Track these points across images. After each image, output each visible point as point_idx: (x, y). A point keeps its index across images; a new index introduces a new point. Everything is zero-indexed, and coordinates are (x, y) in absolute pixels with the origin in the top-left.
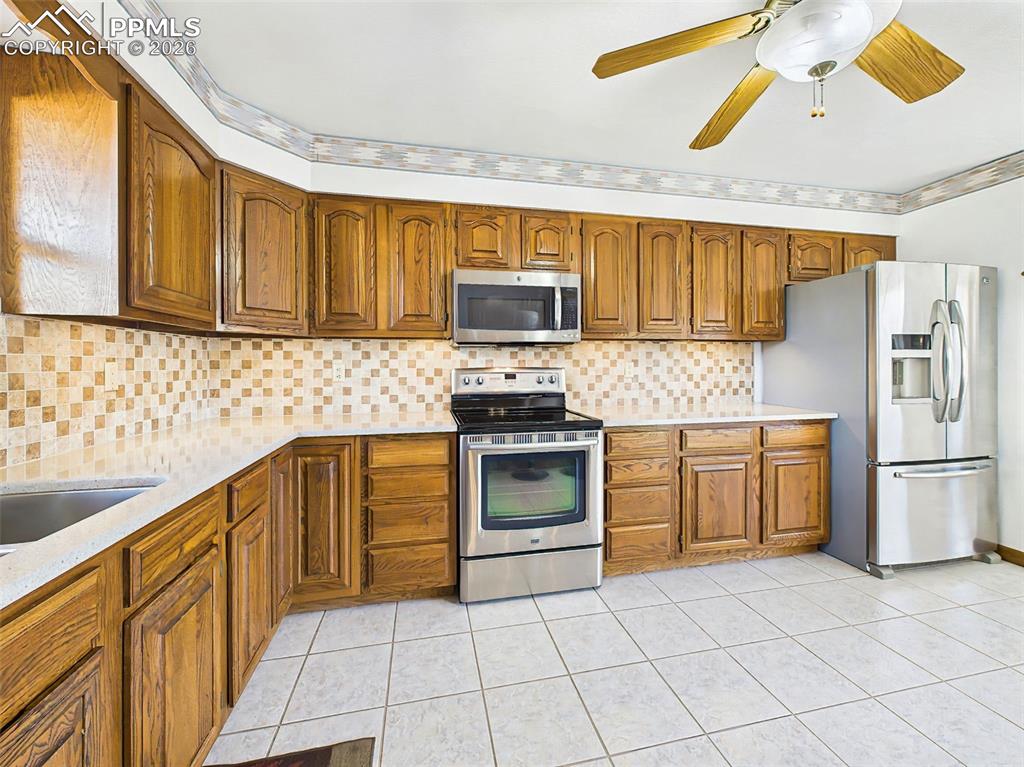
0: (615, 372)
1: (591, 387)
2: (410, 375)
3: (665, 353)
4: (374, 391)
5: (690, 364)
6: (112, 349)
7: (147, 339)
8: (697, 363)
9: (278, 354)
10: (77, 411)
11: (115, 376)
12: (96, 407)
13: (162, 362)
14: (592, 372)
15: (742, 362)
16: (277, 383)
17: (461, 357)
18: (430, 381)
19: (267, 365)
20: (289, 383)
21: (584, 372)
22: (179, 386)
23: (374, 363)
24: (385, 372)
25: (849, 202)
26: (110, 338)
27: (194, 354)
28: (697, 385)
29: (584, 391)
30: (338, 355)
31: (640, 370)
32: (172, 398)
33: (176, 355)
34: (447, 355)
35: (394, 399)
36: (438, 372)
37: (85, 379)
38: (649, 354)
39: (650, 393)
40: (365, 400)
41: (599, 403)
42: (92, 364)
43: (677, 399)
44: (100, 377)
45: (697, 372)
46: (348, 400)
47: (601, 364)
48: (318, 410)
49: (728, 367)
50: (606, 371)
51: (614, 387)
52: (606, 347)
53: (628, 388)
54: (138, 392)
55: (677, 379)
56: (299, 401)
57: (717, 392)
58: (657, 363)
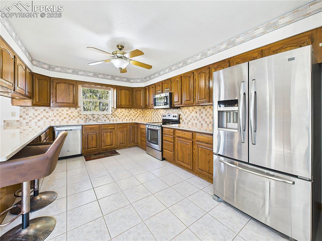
1: (186, 119)
3: (205, 109)
6: (126, 111)
7: (131, 110)
9: (148, 111)
10: (121, 117)
11: (126, 114)
12: (123, 117)
13: (134, 113)
14: (186, 115)
16: (148, 115)
19: (147, 113)
22: (137, 115)
26: (125, 110)
27: (140, 111)
32: (135, 117)
33: (136, 111)
37: (122, 114)
38: (200, 110)
39: (200, 122)
42: (123, 113)
43: (208, 125)
44: (124, 114)
47: (188, 113)
50: (189, 115)
51: (191, 119)
52: (189, 108)
53: (194, 120)
54: (130, 116)
58: (202, 113)
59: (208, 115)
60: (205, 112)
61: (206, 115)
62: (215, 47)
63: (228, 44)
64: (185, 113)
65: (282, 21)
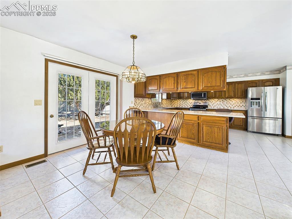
0: (217, 103)
1: (212, 105)
2: (189, 103)
4: (185, 104)
5: (231, 102)
9: (176, 101)
15: (243, 102)
17: (194, 101)
18: (191, 104)
19: (175, 102)
20: (177, 103)
21: (211, 103)
23: (185, 101)
24: (186, 102)
25: (263, 74)
29: (211, 106)
30: (181, 101)
31: (221, 103)
34: (193, 101)
35: (187, 105)
36: (192, 103)
39: (223, 106)
40: (184, 105)
41: (214, 107)
43: (228, 107)
45: (232, 104)
46: (182, 105)
48: (180, 106)
49: (239, 103)
50: (215, 103)
52: (215, 99)
53: (219, 105)
55: (228, 104)
56: (178, 105)
57: (237, 106)
58: (224, 102)
59: (228, 103)
61: (227, 103)
62: (238, 75)
63: (245, 75)
64: (211, 102)
65: (267, 73)
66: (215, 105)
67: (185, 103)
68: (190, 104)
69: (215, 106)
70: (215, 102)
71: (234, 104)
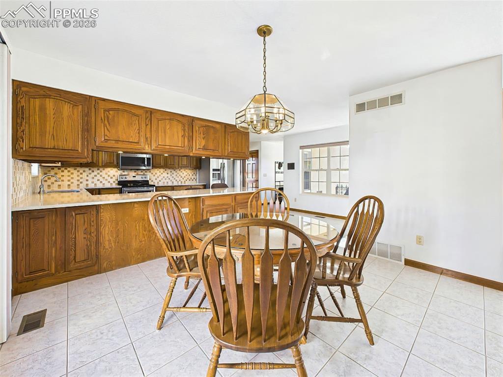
0: (162, 176)
1: (156, 179)
2: (106, 177)
4: (95, 180)
5: (181, 174)
8: (183, 174)
9: (66, 171)
14: (156, 176)
15: (194, 174)
16: (66, 178)
17: (120, 172)
18: (111, 178)
19: (62, 174)
20: (69, 178)
21: (154, 176)
23: (95, 173)
24: (98, 176)
28: (183, 179)
29: (154, 180)
30: (84, 171)
31: (169, 175)
34: (117, 172)
35: (101, 182)
36: (114, 176)
38: (171, 172)
39: (171, 180)
40: (93, 182)
45: (183, 176)
46: (87, 182)
47: (159, 174)
48: (78, 185)
49: (191, 175)
52: (160, 170)
53: (166, 179)
55: (178, 177)
57: (188, 180)
58: (173, 174)
59: (178, 175)
60: (175, 174)
61: (176, 175)
64: (154, 174)
66: (160, 179)
67: (95, 176)
68: (109, 179)
69: (160, 181)
70: (160, 174)
71: (185, 177)
